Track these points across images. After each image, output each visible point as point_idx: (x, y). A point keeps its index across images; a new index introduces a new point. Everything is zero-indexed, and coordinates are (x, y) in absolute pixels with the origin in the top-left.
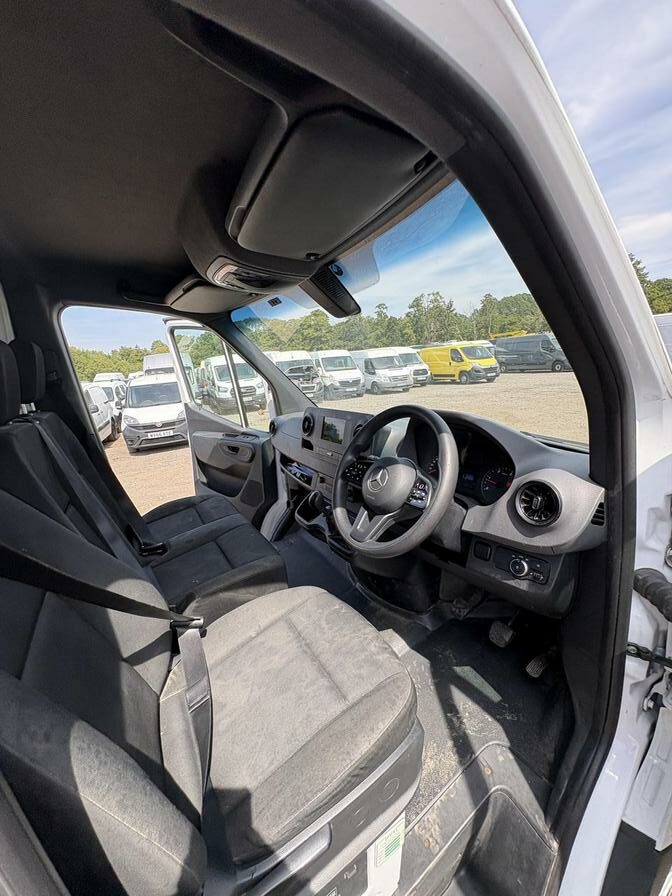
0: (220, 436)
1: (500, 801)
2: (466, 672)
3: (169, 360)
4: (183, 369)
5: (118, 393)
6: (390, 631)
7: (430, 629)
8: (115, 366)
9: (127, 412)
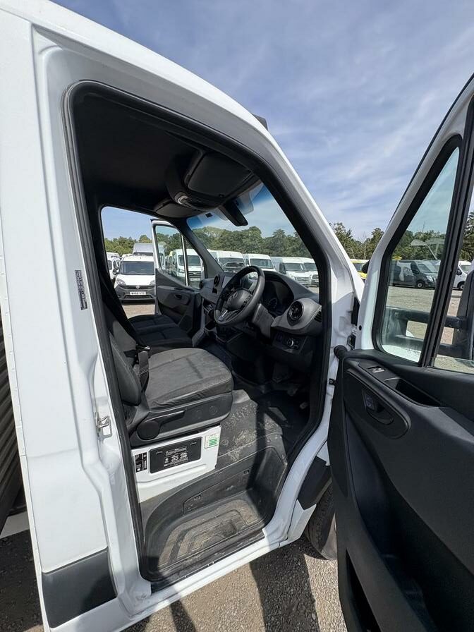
0: (173, 289)
1: (271, 452)
2: (275, 410)
3: (151, 248)
4: (159, 254)
5: (115, 265)
6: (243, 390)
7: (263, 392)
8: (114, 249)
9: (120, 277)
